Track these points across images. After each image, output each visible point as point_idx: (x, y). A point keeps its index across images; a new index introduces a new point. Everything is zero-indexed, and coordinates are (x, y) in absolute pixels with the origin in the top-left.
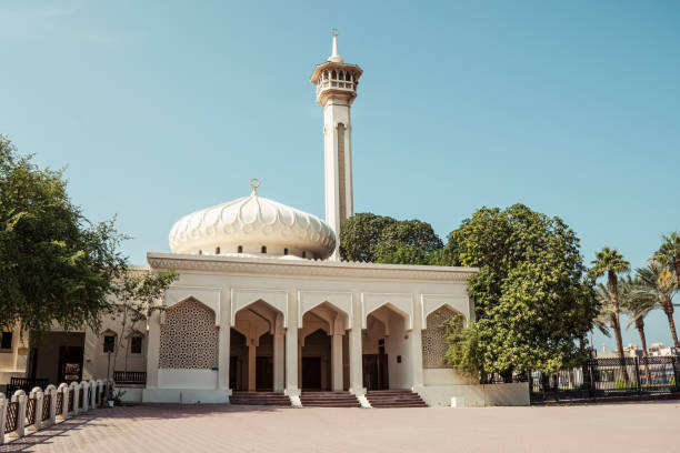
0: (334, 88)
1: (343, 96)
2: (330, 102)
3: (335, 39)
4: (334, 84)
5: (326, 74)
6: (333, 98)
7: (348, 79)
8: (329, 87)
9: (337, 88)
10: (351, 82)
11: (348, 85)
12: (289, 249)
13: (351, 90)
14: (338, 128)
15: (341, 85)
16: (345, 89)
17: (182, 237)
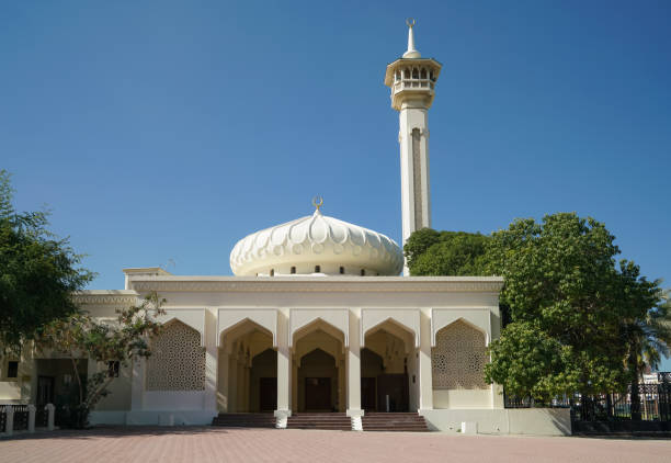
0: (407, 89)
1: (420, 97)
2: (404, 106)
3: (410, 31)
4: (407, 84)
5: (399, 74)
6: (407, 101)
7: (424, 76)
8: (402, 88)
9: (411, 88)
10: (428, 79)
11: (424, 84)
12: (346, 268)
13: (427, 89)
14: (413, 134)
15: (416, 84)
16: (420, 88)
17: (247, 258)
